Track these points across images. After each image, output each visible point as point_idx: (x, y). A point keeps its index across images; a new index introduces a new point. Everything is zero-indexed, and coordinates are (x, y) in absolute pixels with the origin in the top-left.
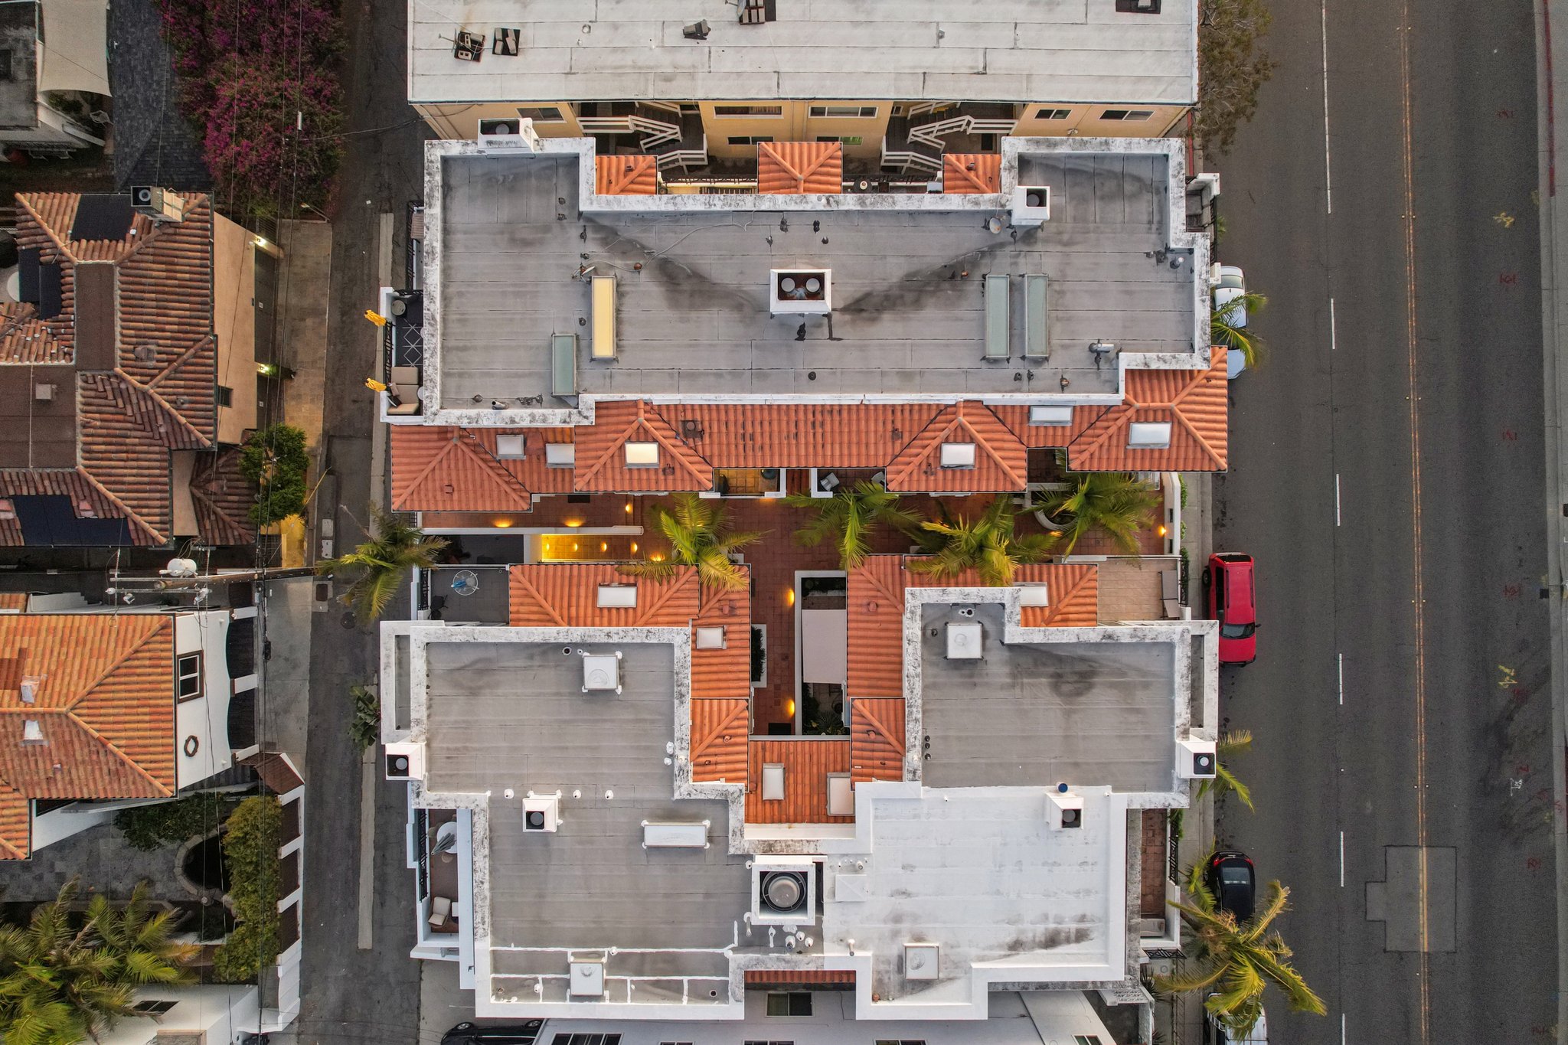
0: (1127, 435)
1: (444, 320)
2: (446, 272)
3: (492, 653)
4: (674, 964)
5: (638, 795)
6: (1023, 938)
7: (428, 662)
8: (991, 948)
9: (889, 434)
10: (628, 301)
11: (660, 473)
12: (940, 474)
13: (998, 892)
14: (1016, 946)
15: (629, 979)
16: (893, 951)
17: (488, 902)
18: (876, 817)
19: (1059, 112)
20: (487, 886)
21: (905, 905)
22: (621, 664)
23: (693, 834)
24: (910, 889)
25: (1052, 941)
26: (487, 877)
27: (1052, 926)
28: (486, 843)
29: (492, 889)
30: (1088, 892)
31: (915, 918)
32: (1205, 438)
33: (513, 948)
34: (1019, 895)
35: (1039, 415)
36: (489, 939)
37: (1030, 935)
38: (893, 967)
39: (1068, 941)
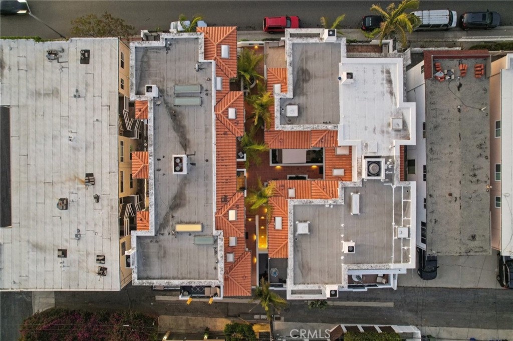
0: (225, 59)
1: (190, 279)
2: (174, 278)
3: (297, 263)
4: (398, 204)
5: (343, 216)
6: (389, 91)
7: (300, 284)
8: (392, 101)
9: (225, 136)
10: (183, 220)
11: (238, 209)
12: (238, 119)
13: (374, 99)
14: (392, 93)
15: (403, 219)
16: (393, 133)
17: (378, 265)
18: (350, 139)
19: (122, 82)
20: (372, 265)
21: (378, 129)
22: (300, 222)
23: (355, 198)
24: (373, 128)
25: (390, 82)
26: (370, 265)
27: (385, 82)
28: (358, 265)
29: (374, 263)
30: (374, 70)
31: (382, 126)
32: (226, 34)
33: (393, 256)
34: (375, 93)
35: (219, 87)
36: (390, 264)
37: (388, 89)
38: (399, 133)
39: (390, 76)
